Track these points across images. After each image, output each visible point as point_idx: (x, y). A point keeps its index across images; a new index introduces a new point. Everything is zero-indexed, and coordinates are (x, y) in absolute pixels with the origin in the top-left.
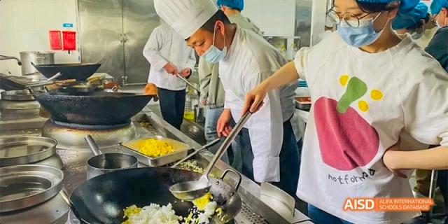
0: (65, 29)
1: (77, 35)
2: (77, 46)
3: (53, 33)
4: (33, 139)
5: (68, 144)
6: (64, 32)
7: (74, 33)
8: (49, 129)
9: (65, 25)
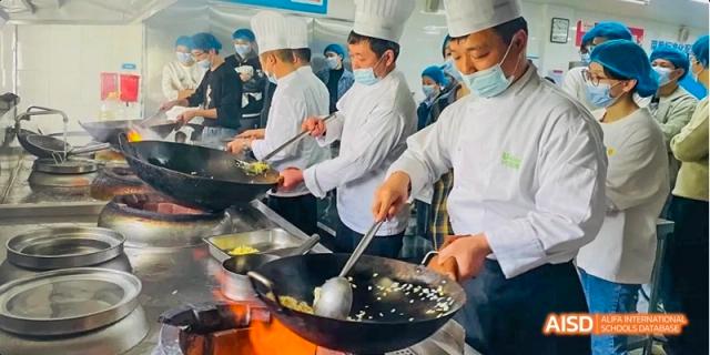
0: (125, 72)
1: (140, 80)
2: (140, 96)
3: (107, 76)
4: (91, 231)
5: (137, 240)
6: (122, 76)
7: (137, 78)
8: (109, 217)
9: (124, 67)
